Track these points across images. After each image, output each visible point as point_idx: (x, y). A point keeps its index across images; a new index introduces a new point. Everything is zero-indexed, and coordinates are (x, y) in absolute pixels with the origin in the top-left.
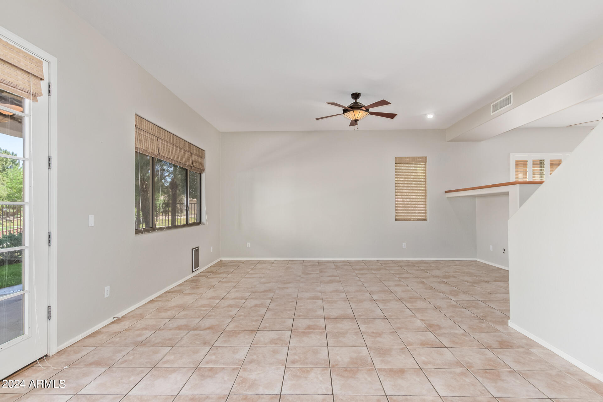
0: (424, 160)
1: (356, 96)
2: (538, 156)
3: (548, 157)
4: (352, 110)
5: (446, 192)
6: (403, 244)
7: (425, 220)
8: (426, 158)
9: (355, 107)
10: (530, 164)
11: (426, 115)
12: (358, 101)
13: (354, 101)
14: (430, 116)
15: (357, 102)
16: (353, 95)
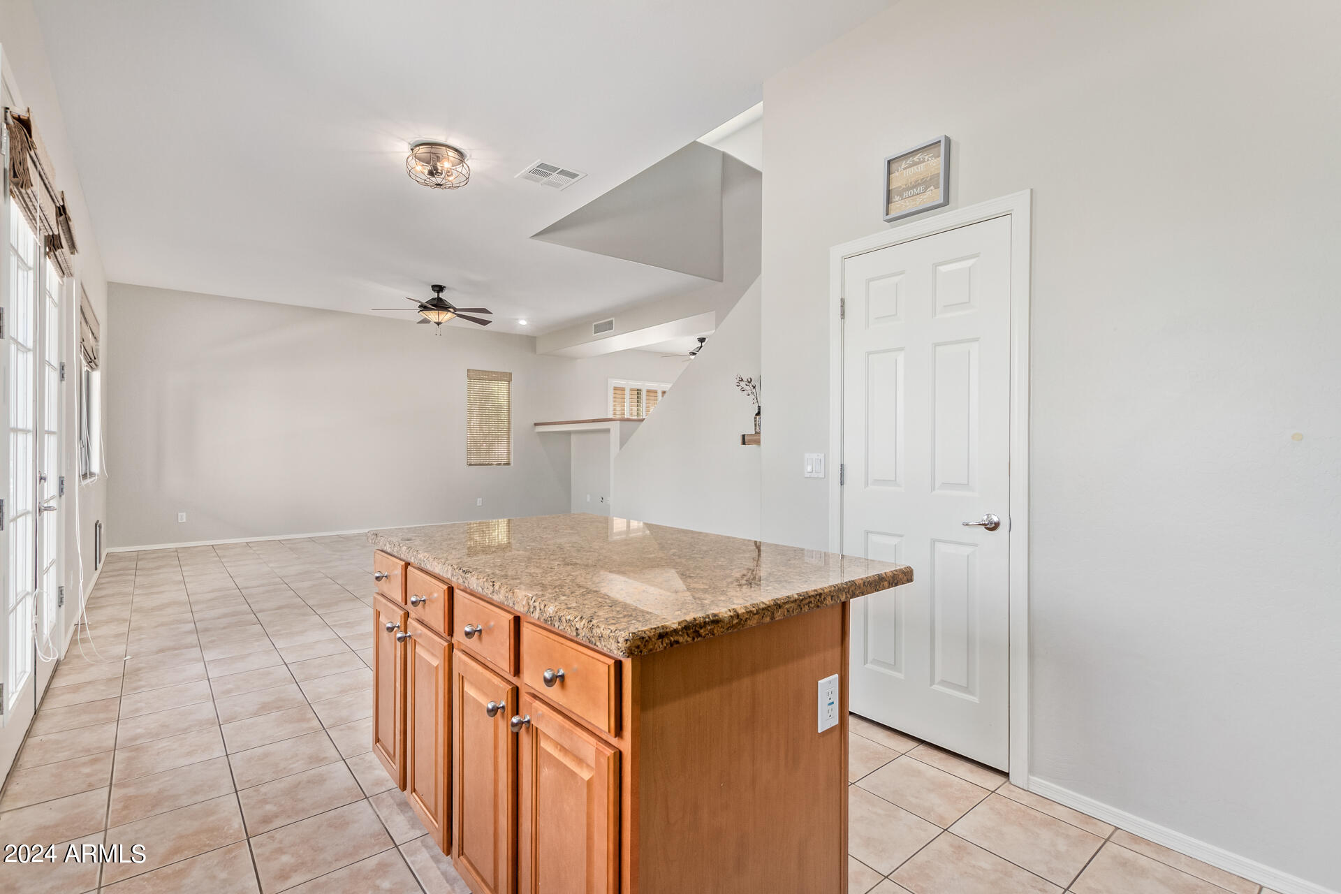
0: (507, 377)
1: (439, 289)
2: (637, 384)
3: (645, 386)
4: (434, 310)
5: (536, 424)
6: (479, 499)
7: (508, 464)
8: (510, 374)
9: (439, 305)
10: (627, 392)
11: (517, 319)
12: (441, 295)
13: (435, 295)
14: (523, 322)
15: (441, 299)
16: (434, 287)
